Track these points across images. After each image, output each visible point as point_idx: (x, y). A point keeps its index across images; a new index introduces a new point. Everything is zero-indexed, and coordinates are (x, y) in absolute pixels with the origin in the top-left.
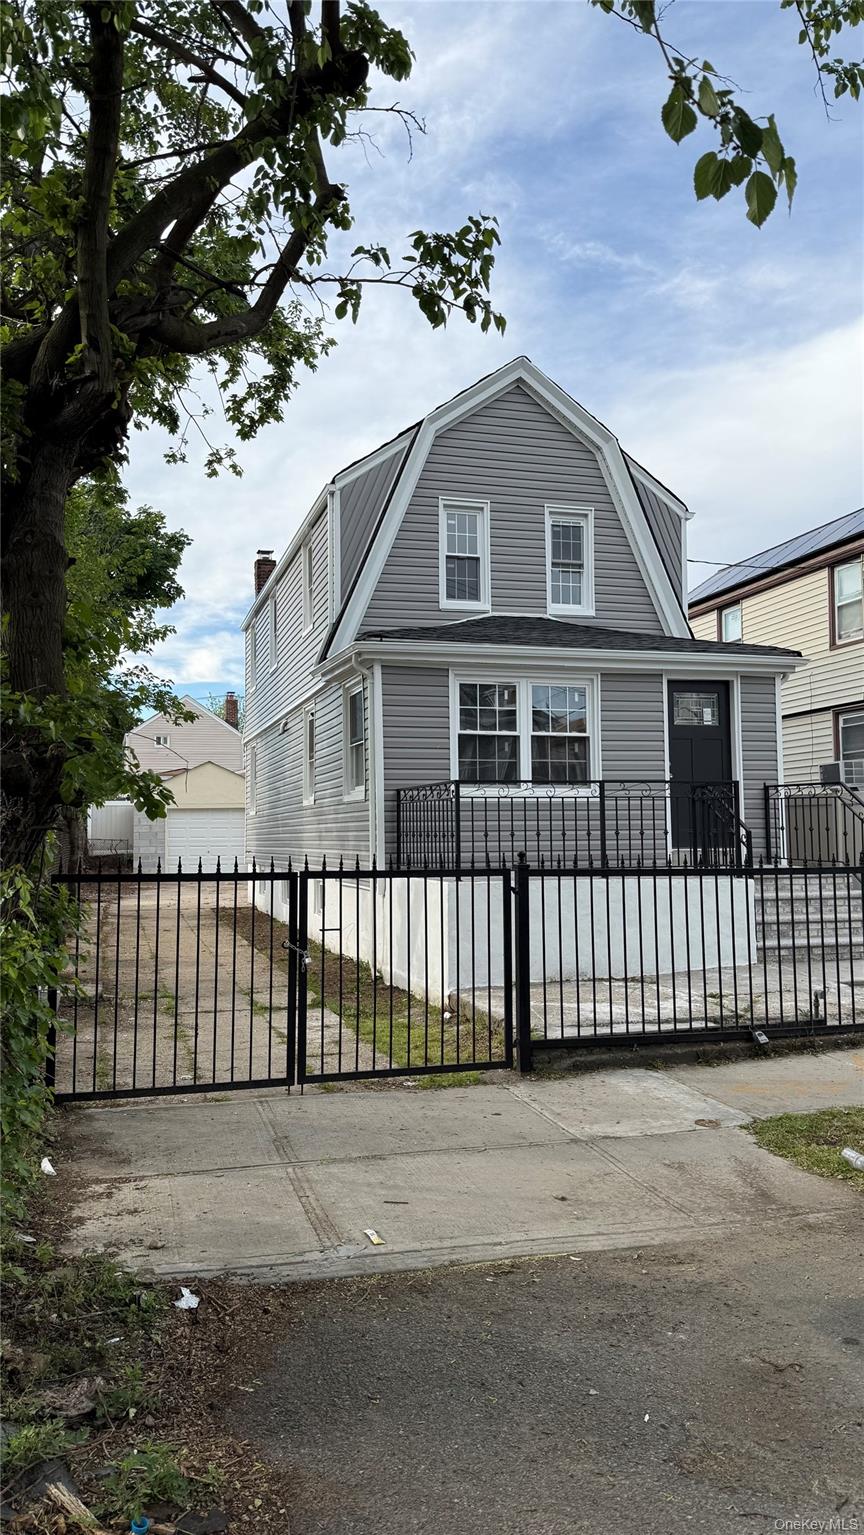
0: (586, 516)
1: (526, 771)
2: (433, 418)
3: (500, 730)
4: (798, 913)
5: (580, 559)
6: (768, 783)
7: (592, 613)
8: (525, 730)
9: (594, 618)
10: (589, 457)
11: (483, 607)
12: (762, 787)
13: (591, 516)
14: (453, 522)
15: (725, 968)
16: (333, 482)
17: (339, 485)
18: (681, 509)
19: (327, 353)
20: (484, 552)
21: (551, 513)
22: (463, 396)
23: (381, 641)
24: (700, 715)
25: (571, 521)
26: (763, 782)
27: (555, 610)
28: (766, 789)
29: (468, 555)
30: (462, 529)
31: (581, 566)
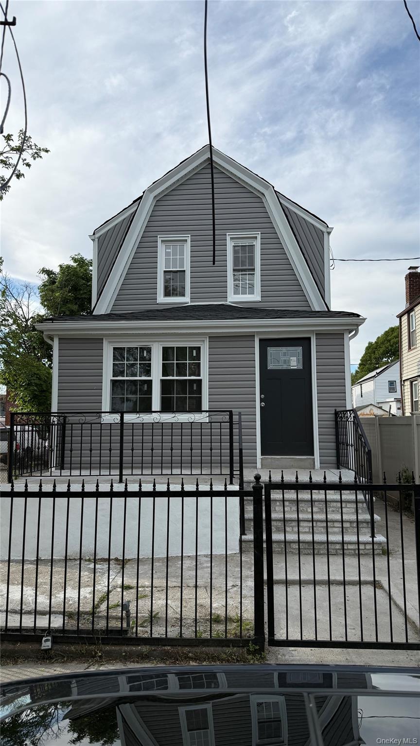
0: (256, 238)
1: (156, 404)
2: (151, 189)
3: (140, 376)
4: (303, 512)
5: (253, 266)
6: (338, 409)
7: (259, 299)
8: (156, 376)
9: (260, 302)
10: (257, 200)
11: (186, 300)
12: (333, 412)
13: (259, 237)
14: (169, 250)
15: (200, 555)
16: (94, 234)
17: (97, 235)
18: (324, 226)
19: (41, 157)
20: (187, 267)
21: (231, 238)
22: (170, 174)
23: (53, 323)
24: (287, 362)
25: (247, 243)
26: (334, 409)
27: (233, 298)
28: (336, 413)
29: (178, 269)
30: (175, 254)
31: (253, 270)
